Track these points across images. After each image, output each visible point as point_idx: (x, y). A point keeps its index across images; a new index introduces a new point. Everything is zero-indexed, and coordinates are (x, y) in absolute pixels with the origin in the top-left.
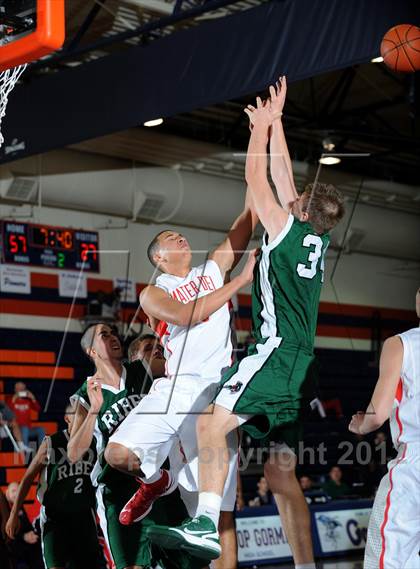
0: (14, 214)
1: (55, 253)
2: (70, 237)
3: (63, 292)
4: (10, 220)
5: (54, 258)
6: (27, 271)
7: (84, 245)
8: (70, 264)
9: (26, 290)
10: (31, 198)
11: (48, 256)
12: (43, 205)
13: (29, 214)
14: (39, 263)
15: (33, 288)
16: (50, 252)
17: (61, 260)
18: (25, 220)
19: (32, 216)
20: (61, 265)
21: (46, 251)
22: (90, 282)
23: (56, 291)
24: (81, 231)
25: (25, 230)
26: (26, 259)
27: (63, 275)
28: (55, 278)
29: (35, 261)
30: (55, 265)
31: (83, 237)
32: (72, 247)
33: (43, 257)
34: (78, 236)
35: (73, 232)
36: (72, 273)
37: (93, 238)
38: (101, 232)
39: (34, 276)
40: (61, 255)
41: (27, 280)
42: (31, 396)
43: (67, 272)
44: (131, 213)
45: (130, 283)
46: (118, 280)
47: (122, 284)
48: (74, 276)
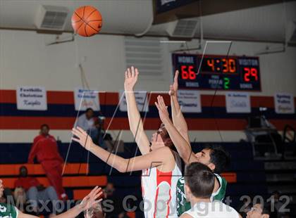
0: (183, 48)
1: (221, 77)
2: (234, 64)
3: (230, 109)
4: (182, 52)
6: (197, 93)
7: (246, 69)
8: (234, 86)
9: (198, 110)
11: (214, 81)
13: (197, 47)
14: (208, 87)
15: (203, 108)
16: (217, 77)
17: (227, 83)
18: (192, 52)
19: (200, 48)
20: (227, 87)
21: (213, 77)
22: (253, 99)
23: (224, 108)
24: (244, 57)
26: (196, 84)
27: (229, 95)
28: (223, 97)
30: (222, 88)
31: (245, 62)
32: (236, 71)
33: (210, 81)
34: (241, 62)
35: (236, 58)
36: (236, 93)
37: (255, 63)
38: (261, 57)
39: (203, 97)
40: (226, 79)
41: (198, 102)
43: (232, 93)
44: (285, 39)
45: (289, 97)
46: (278, 96)
47: (282, 99)
48: (239, 96)
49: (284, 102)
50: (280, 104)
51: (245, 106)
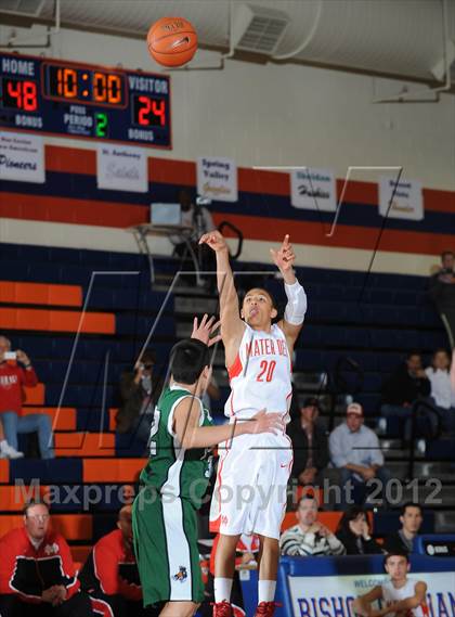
0: (15, 41)
1: (90, 112)
3: (105, 181)
4: (11, 51)
5: (88, 121)
6: (39, 142)
7: (143, 99)
8: (116, 133)
9: (38, 176)
10: (43, 13)
11: (77, 118)
12: (63, 25)
13: (44, 42)
14: (61, 129)
15: (48, 173)
16: (82, 110)
17: (101, 125)
18: (35, 53)
19: (48, 45)
20: (101, 134)
21: (72, 108)
22: (153, 164)
23: (93, 179)
24: (139, 74)
25: (36, 69)
26: (37, 122)
27: (105, 152)
28: (92, 155)
29: (54, 126)
30: (91, 134)
31: (141, 85)
32: (122, 102)
33: (67, 117)
34: (132, 82)
35: (124, 74)
36: (121, 148)
37: (161, 87)
38: (174, 75)
39: (50, 151)
40: (101, 116)
41: (39, 159)
42: (25, 360)
43: (111, 147)
44: (228, 42)
45: (227, 167)
46: (204, 162)
47: (212, 170)
48: (124, 154)
49: (216, 175)
50: (208, 179)
51: (137, 177)
